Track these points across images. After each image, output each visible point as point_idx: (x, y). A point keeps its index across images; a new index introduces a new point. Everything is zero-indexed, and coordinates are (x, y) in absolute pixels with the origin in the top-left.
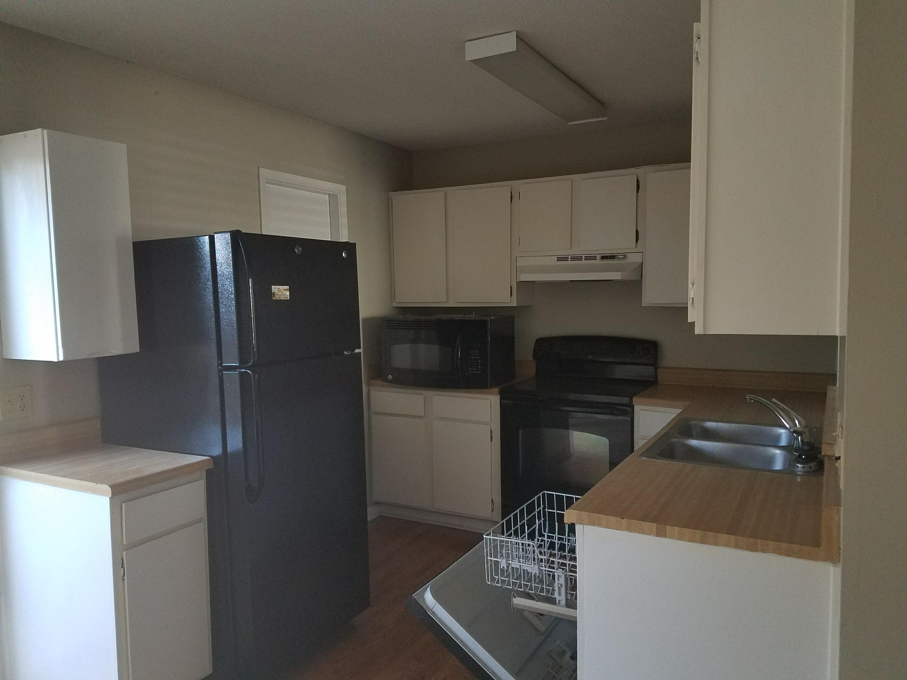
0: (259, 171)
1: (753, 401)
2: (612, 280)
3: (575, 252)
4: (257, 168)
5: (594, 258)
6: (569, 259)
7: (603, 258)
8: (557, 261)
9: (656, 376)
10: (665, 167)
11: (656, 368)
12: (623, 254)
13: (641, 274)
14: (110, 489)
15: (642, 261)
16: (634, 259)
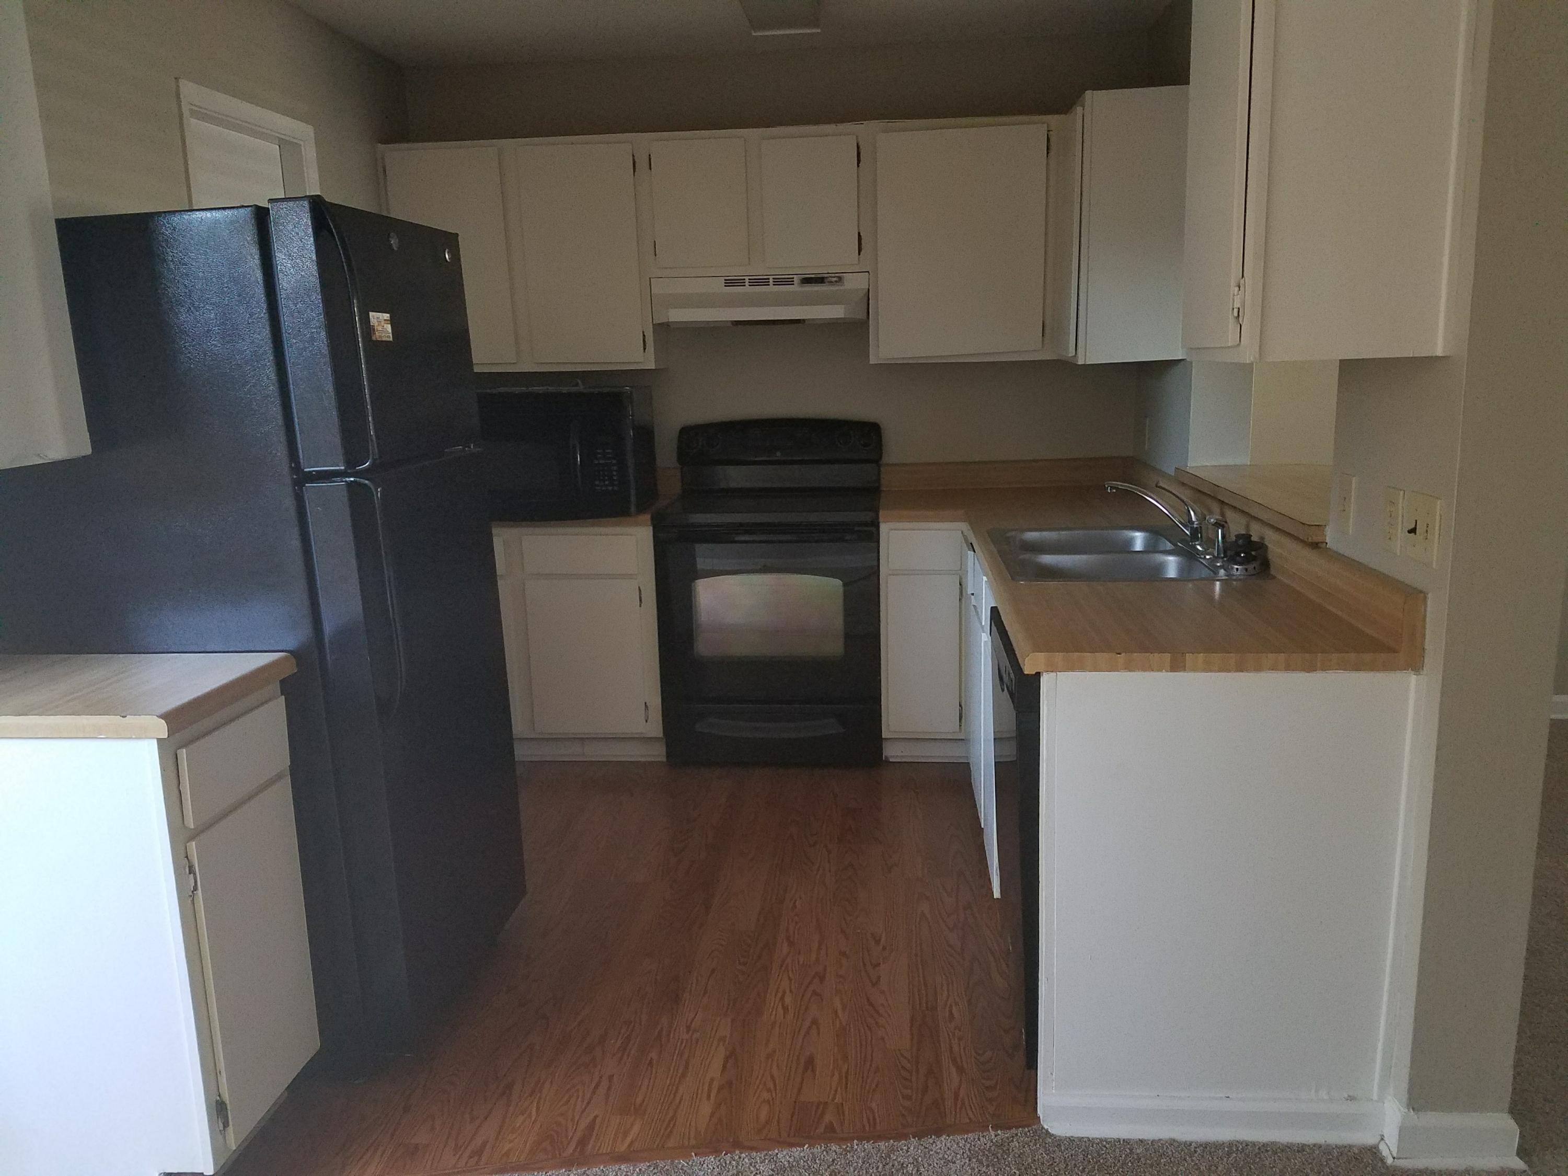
0: (178, 86)
1: (1114, 491)
2: (804, 320)
3: (758, 270)
4: (174, 79)
5: (789, 282)
6: (747, 284)
7: (807, 281)
8: (725, 286)
9: (878, 480)
10: (900, 124)
11: (879, 466)
12: (837, 275)
13: (866, 311)
14: (163, 721)
15: (867, 287)
16: (855, 283)
